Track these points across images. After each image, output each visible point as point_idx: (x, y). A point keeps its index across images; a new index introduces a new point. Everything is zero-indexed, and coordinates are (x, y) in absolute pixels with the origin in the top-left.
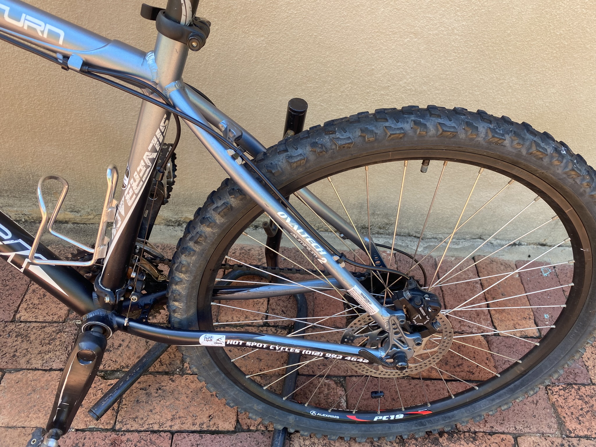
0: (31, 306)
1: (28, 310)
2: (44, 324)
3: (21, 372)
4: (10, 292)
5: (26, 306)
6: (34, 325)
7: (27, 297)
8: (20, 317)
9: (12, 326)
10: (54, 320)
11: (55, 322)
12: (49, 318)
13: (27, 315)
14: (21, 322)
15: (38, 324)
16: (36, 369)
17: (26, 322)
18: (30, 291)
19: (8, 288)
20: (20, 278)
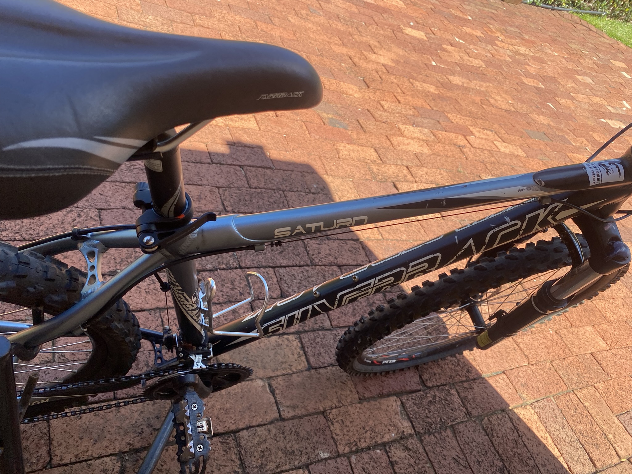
3: (268, 421)
6: (288, 467)
8: (304, 472)
14: (300, 467)
15: (284, 469)
16: (259, 426)
17: (296, 468)
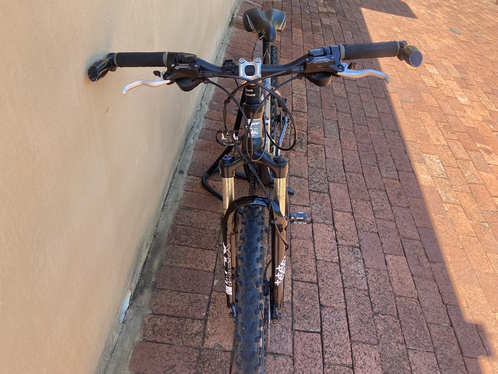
0: (206, 266)
1: (209, 267)
2: (218, 259)
4: (195, 277)
5: (206, 268)
6: (218, 263)
7: (200, 268)
8: (212, 269)
9: (218, 272)
10: (216, 255)
11: (217, 255)
12: (215, 257)
13: (212, 267)
14: (215, 269)
15: (218, 261)
17: (215, 266)
18: (196, 268)
19: (192, 278)
20: (186, 274)
